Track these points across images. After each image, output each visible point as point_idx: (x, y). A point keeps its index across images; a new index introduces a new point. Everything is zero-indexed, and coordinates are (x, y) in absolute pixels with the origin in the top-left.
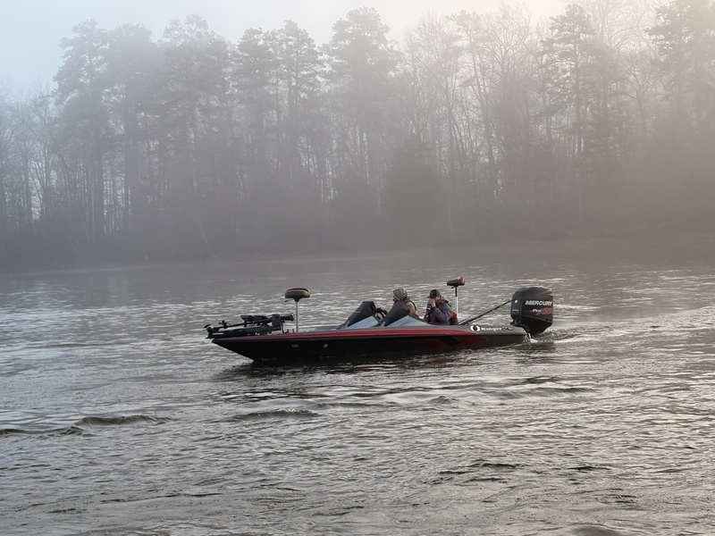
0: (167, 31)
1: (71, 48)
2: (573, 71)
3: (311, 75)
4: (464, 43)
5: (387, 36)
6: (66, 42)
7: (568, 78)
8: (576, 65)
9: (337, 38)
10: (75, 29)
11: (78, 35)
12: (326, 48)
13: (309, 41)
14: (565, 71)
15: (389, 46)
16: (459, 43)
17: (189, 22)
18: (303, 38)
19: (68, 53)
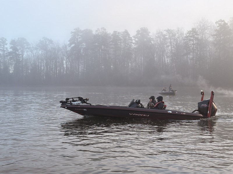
0: (96, 31)
1: (73, 34)
4: (168, 37)
6: (72, 32)
8: (193, 43)
9: (137, 34)
10: (74, 29)
11: (75, 31)
16: (166, 37)
17: (102, 29)
18: (127, 34)
19: (72, 35)
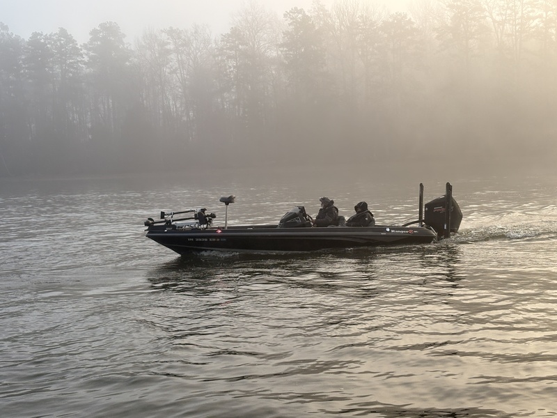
2: (234, 67)
3: (74, 62)
4: (171, 47)
5: (125, 40)
7: (232, 71)
8: (237, 64)
9: (92, 40)
12: (85, 46)
13: (73, 41)
14: (230, 67)
15: (125, 46)
16: (168, 47)
18: (70, 39)
